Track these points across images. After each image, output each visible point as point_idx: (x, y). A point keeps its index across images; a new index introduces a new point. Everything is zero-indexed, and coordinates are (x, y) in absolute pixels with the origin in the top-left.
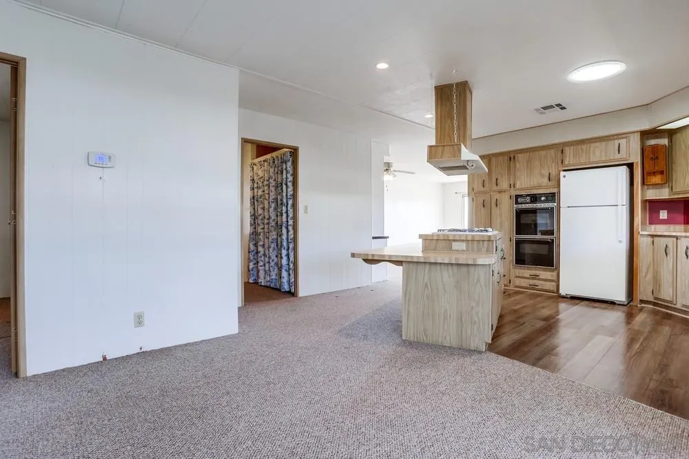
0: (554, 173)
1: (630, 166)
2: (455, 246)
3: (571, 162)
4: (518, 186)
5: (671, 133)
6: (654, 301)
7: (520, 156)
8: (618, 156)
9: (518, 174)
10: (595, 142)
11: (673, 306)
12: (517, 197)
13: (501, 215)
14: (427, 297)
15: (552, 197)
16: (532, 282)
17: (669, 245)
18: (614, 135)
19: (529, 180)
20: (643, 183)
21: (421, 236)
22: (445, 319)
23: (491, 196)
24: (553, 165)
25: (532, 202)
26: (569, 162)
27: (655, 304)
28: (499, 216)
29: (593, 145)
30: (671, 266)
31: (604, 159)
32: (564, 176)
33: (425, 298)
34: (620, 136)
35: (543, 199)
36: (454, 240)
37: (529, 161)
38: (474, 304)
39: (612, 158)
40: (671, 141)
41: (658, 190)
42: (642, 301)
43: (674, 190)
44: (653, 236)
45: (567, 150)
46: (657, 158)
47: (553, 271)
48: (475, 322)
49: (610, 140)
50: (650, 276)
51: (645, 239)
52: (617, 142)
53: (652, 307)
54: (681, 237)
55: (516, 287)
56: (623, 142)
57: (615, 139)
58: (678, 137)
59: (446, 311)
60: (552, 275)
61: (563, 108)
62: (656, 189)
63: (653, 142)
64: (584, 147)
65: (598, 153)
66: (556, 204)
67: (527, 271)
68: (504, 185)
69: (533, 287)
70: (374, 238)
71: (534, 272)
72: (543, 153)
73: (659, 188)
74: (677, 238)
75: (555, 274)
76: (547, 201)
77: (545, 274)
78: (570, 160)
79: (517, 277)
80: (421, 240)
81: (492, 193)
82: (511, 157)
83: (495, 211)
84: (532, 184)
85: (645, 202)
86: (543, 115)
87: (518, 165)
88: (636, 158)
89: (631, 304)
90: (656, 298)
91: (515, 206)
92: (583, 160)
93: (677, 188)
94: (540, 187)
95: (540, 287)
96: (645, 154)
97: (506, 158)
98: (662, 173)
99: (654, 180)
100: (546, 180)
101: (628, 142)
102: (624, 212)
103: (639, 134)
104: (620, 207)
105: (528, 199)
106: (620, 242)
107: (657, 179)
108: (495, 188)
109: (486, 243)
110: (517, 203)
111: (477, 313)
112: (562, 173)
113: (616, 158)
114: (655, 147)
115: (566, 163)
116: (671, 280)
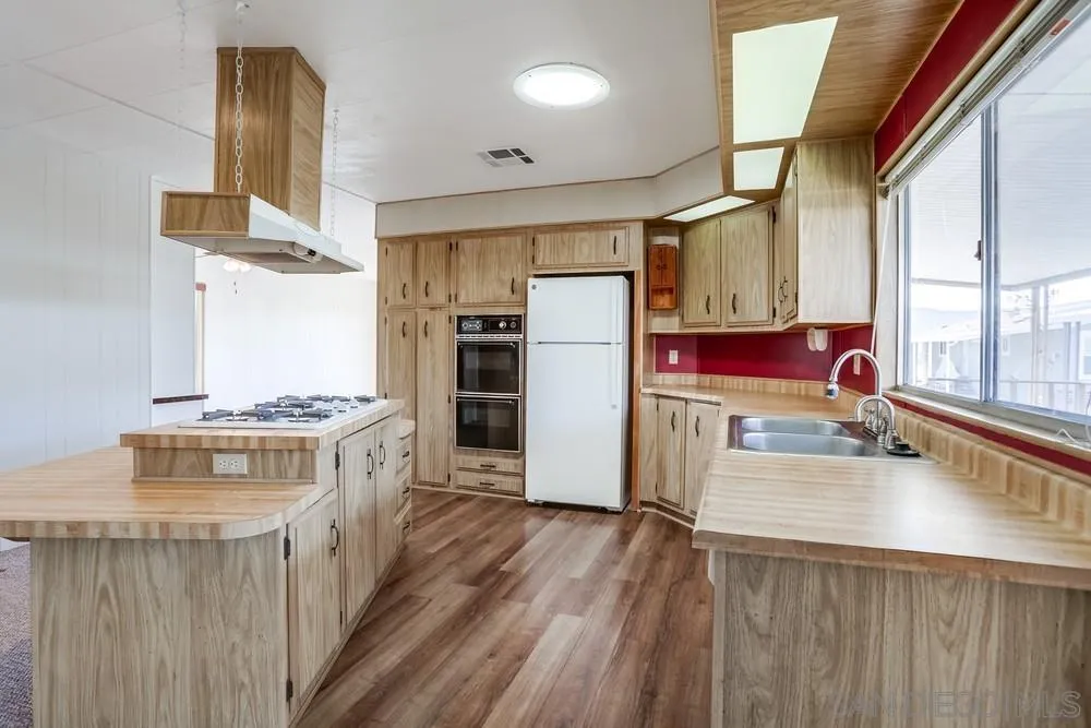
0: (519, 280)
1: (630, 276)
2: (221, 464)
3: (547, 262)
4: (462, 299)
5: (683, 228)
6: (657, 502)
7: (466, 244)
8: (614, 258)
9: (463, 277)
10: (582, 230)
11: (680, 511)
12: (460, 319)
13: (433, 353)
14: (108, 628)
15: (517, 323)
16: (484, 477)
17: (677, 414)
18: (608, 222)
19: (480, 291)
20: (648, 306)
21: (130, 440)
22: (160, 684)
23: (416, 313)
24: (519, 266)
25: (484, 330)
26: (543, 261)
27: (659, 507)
28: (429, 355)
29: (579, 235)
30: (678, 449)
31: (594, 261)
32: (534, 287)
33: (101, 629)
34: (617, 225)
35: (501, 325)
36: (220, 451)
37: (481, 254)
38: (237, 637)
39: (605, 260)
40: (682, 242)
41: (666, 319)
42: (644, 504)
43: (686, 321)
44: (658, 396)
45: (540, 238)
46: (665, 267)
47: (517, 458)
48: (243, 684)
49: (603, 229)
50: (653, 462)
51: (648, 400)
52: (612, 234)
53: (655, 511)
54: (692, 400)
55: (459, 487)
56: (620, 234)
57: (608, 229)
58: (690, 235)
59: (162, 663)
60: (516, 465)
61: (528, 160)
62: (664, 316)
63: (660, 240)
64: (566, 235)
65: (585, 249)
66: (521, 336)
67: (475, 459)
68: (439, 296)
69: (486, 487)
70: (157, 401)
71: (487, 460)
72: (503, 240)
73: (668, 316)
74: (686, 401)
75: (519, 461)
76: (508, 329)
77: (504, 463)
78: (545, 257)
79: (460, 469)
80: (130, 450)
81: (417, 310)
82: (451, 243)
83: (424, 345)
84: (485, 296)
85: (650, 337)
86: (496, 169)
87: (462, 259)
88: (637, 266)
89: (629, 507)
90: (660, 498)
91: (457, 336)
92: (563, 260)
93: (689, 319)
94: (496, 303)
95: (497, 487)
96: (651, 257)
97: (443, 244)
98: (671, 291)
99: (661, 303)
100: (507, 291)
101: (628, 235)
102: (619, 354)
103: (642, 224)
104: (614, 347)
105: (478, 325)
106: (614, 407)
107: (664, 301)
108: (424, 300)
109: (296, 456)
110: (460, 331)
111: (247, 661)
112: (531, 281)
113: (611, 260)
114: (663, 249)
115: (539, 263)
116: (678, 470)
